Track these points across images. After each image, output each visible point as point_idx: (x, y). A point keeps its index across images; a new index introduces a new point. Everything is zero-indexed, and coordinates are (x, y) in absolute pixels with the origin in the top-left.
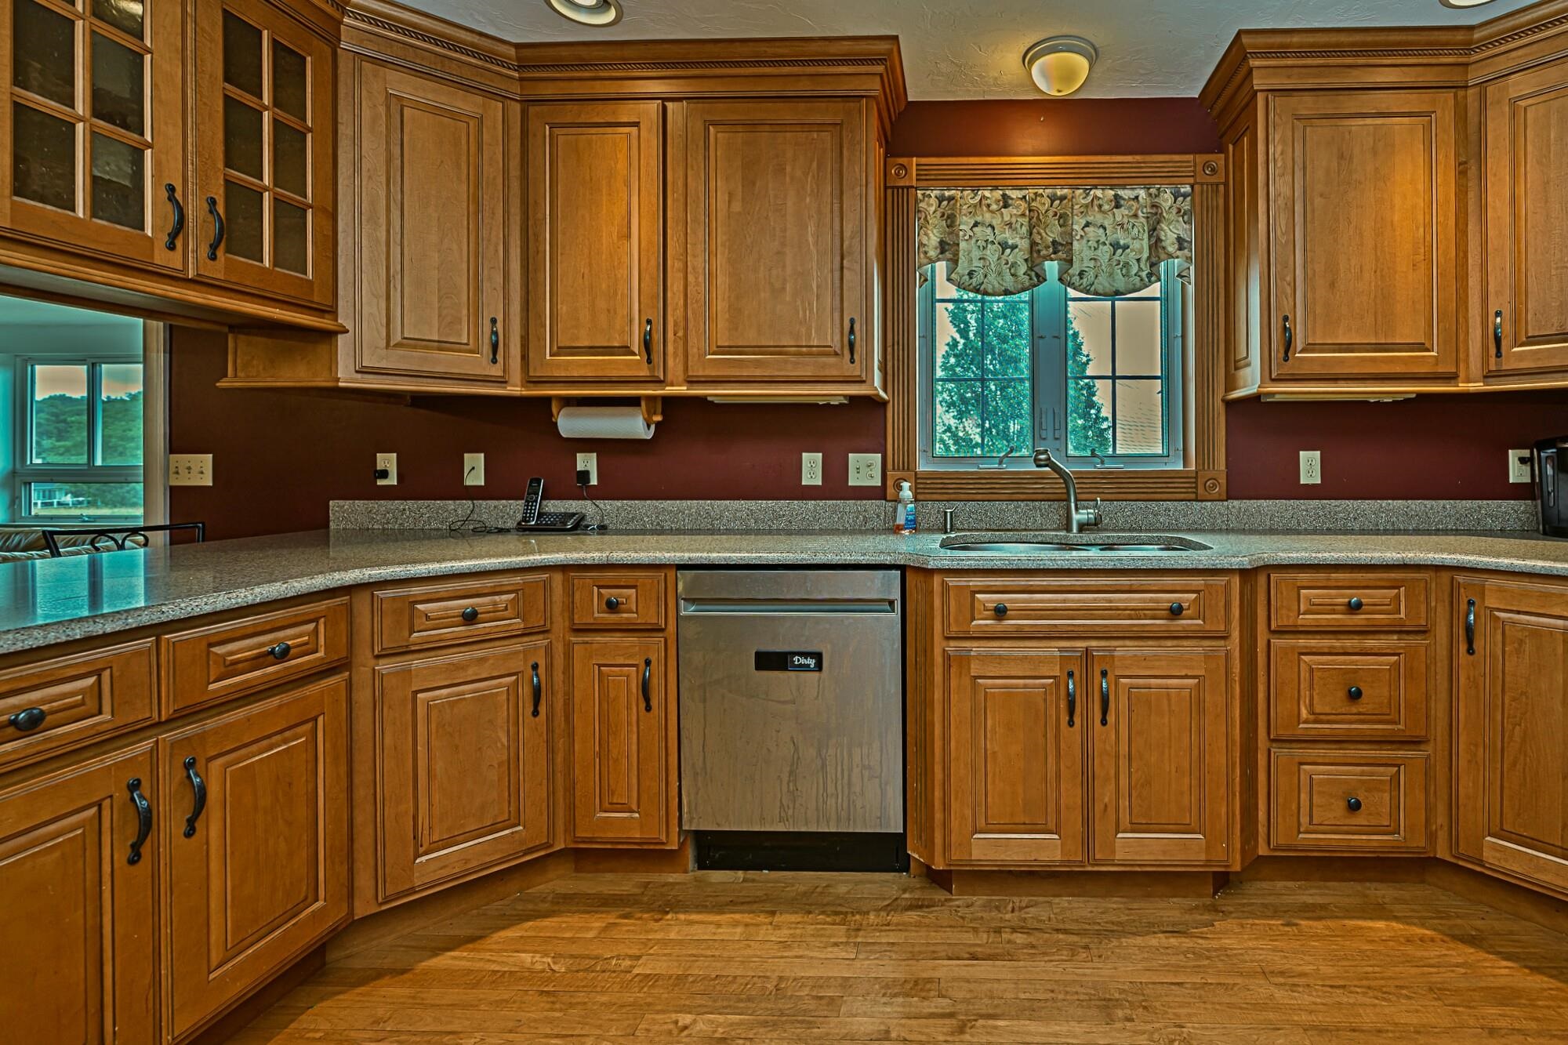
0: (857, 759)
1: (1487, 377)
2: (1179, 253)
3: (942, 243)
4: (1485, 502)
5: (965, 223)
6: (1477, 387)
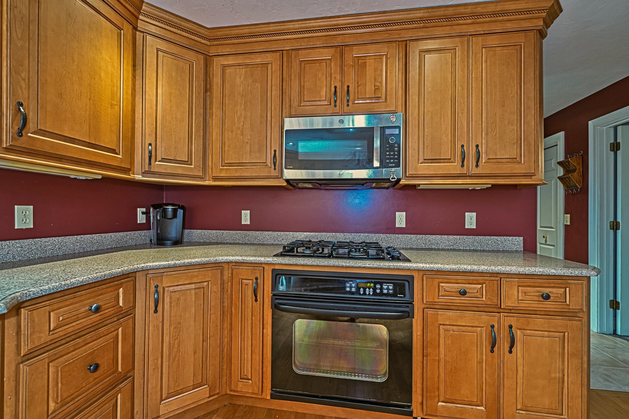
1: (144, 173)
4: (129, 232)
6: (139, 177)
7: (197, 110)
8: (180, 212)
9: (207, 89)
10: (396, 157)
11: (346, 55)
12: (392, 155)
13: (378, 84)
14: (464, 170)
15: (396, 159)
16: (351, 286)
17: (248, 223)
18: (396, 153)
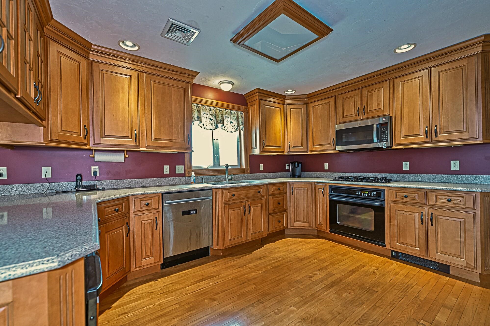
0: (204, 231)
1: (288, 152)
2: (242, 125)
3: (198, 117)
4: (284, 172)
5: (202, 113)
6: (286, 154)
7: (304, 126)
8: (300, 165)
9: (307, 117)
10: (386, 136)
11: (363, 92)
12: (384, 136)
13: (379, 102)
14: (428, 140)
15: (386, 138)
16: (358, 192)
17: (327, 169)
18: (386, 135)
